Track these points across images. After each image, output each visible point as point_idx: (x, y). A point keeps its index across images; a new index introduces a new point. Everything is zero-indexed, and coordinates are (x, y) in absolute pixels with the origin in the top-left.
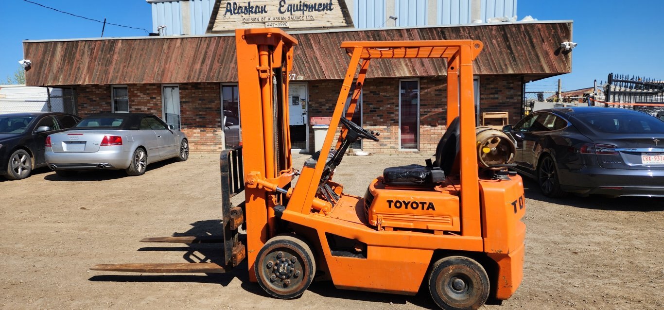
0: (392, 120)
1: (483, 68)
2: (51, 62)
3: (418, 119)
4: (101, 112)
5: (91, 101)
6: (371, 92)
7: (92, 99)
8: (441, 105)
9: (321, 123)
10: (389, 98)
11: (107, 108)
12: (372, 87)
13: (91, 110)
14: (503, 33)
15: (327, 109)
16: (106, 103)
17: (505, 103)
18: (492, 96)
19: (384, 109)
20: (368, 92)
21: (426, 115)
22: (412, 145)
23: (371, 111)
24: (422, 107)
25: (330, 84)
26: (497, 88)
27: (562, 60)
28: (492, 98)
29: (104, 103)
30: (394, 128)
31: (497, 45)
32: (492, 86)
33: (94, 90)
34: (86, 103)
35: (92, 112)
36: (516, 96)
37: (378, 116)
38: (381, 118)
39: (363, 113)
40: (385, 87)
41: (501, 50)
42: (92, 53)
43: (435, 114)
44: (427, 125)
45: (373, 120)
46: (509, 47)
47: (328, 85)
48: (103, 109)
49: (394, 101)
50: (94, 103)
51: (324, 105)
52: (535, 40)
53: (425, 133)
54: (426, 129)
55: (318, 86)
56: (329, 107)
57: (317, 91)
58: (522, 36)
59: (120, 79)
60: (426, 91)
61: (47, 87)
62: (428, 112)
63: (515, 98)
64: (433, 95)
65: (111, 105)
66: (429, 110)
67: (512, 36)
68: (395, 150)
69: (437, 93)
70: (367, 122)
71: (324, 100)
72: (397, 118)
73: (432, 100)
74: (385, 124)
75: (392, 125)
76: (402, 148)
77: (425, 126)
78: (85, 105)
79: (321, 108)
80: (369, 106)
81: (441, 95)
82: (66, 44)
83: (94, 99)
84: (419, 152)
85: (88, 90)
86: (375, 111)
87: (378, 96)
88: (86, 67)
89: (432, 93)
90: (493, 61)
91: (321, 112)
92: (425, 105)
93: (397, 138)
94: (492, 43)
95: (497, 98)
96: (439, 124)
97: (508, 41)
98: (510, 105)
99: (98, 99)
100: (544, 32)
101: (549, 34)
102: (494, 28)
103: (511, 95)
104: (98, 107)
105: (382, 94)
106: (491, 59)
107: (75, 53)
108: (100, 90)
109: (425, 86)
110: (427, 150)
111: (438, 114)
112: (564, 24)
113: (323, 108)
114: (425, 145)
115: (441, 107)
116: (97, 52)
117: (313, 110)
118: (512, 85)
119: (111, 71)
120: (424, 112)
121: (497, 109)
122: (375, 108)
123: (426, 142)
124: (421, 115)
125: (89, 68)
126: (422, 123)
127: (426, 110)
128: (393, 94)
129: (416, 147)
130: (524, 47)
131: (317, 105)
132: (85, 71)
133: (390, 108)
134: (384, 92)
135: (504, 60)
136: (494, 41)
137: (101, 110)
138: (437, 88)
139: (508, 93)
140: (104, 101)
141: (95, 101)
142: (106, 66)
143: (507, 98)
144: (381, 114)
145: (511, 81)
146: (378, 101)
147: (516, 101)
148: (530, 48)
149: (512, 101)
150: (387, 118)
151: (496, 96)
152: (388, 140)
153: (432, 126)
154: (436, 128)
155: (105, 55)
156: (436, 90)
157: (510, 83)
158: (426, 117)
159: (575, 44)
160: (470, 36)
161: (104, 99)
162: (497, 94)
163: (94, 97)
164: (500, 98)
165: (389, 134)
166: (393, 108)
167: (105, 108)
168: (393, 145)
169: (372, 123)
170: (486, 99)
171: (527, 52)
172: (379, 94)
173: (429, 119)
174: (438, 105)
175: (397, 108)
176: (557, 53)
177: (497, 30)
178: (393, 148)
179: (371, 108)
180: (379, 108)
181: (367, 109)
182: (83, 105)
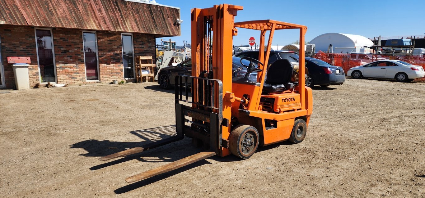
0: (79, 60)
1: (141, 29)
3: (97, 59)
6: (61, 38)
8: (112, 50)
9: (18, 62)
10: (76, 43)
12: (61, 35)
14: (149, 9)
15: (21, 50)
17: (147, 51)
18: (140, 46)
19: (73, 51)
20: (59, 38)
21: (103, 56)
22: (95, 77)
23: (62, 53)
24: (100, 51)
25: (22, 29)
26: (143, 42)
27: (177, 29)
28: (141, 48)
30: (81, 66)
31: (147, 16)
32: (140, 40)
36: (153, 47)
37: (68, 56)
38: (70, 59)
39: (55, 55)
40: (71, 35)
41: (149, 19)
43: (108, 56)
44: (104, 64)
45: (64, 60)
46: (153, 18)
47: (21, 30)
49: (80, 46)
51: (17, 47)
52: (165, 16)
53: (104, 69)
54: (104, 66)
55: (10, 30)
56: (24, 48)
57: (10, 34)
58: (159, 12)
60: (102, 40)
62: (104, 55)
63: (152, 48)
64: (107, 44)
66: (105, 53)
67: (154, 12)
68: (83, 81)
69: (109, 42)
70: (60, 61)
71: (18, 43)
72: (83, 58)
73: (105, 47)
74: (74, 63)
75: (79, 63)
76: (87, 80)
77: (103, 64)
79: (15, 49)
80: (60, 49)
81: (111, 44)
84: (100, 82)
86: (66, 53)
87: (67, 42)
89: (106, 42)
90: (146, 26)
91: (15, 52)
92: (102, 50)
93: (84, 73)
94: (144, 14)
95: (143, 48)
96: (112, 63)
97: (152, 14)
98: (150, 52)
100: (168, 12)
101: (171, 14)
102: (145, 5)
103: (150, 46)
105: (70, 40)
106: (145, 24)
109: (101, 37)
110: (106, 80)
111: (111, 56)
112: (177, 9)
113: (18, 49)
114: (103, 77)
115: (112, 52)
117: (7, 50)
118: (150, 40)
120: (102, 55)
121: (143, 54)
122: (64, 51)
123: (104, 75)
124: (99, 57)
126: (101, 62)
127: (103, 53)
128: (78, 41)
129: (97, 79)
130: (160, 19)
131: (11, 46)
133: (77, 51)
134: (71, 39)
135: (151, 26)
136: (145, 13)
138: (108, 39)
139: (148, 45)
143: (148, 48)
144: (71, 55)
145: (149, 38)
146: (67, 46)
147: (153, 50)
148: (163, 20)
149: (151, 49)
150: (76, 58)
151: (143, 46)
152: (78, 75)
153: (108, 64)
154: (110, 66)
156: (108, 40)
157: (149, 39)
158: (103, 58)
159: (182, 21)
160: (132, 8)
162: (143, 45)
164: (145, 48)
165: (78, 70)
166: (80, 51)
168: (81, 78)
169: (64, 62)
170: (137, 47)
171: (161, 22)
172: (68, 40)
173: (105, 60)
174: (110, 50)
175: (82, 51)
176: (174, 25)
177: (147, 7)
178: (82, 80)
179: (62, 51)
180: (68, 51)
181: (58, 51)
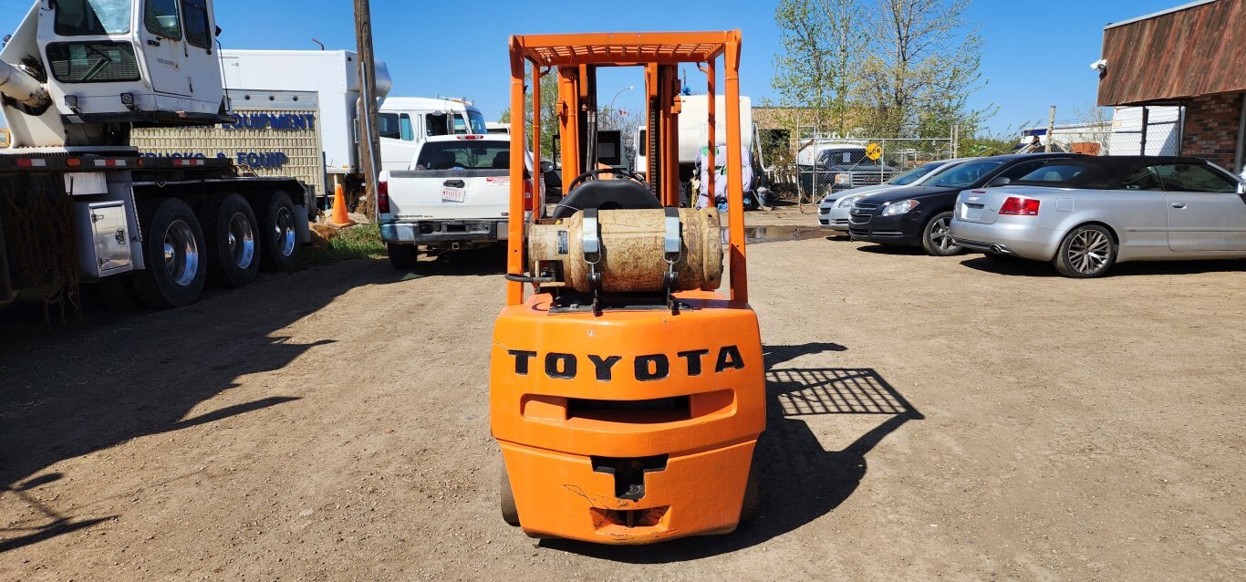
2: (1133, 60)
4: (1217, 151)
5: (1205, 130)
7: (1207, 124)
11: (1228, 143)
13: (1201, 148)
16: (1228, 134)
29: (1224, 133)
33: (1213, 107)
34: (1196, 135)
35: (1203, 152)
42: (1192, 31)
48: (1221, 146)
50: (1209, 133)
59: (1227, 81)
61: (1143, 104)
65: (1236, 138)
78: (1195, 139)
82: (1157, 20)
83: (1210, 125)
85: (1204, 107)
88: (1178, 63)
99: (1216, 124)
104: (1214, 142)
107: (1168, 36)
108: (1223, 106)
116: (1200, 29)
119: (1215, 65)
125: (1181, 65)
132: (1176, 69)
137: (1218, 147)
140: (1225, 130)
141: (1211, 129)
142: (1208, 57)
155: (1211, 34)
161: (1226, 124)
163: (1211, 120)
167: (1223, 143)
182: (1192, 139)
